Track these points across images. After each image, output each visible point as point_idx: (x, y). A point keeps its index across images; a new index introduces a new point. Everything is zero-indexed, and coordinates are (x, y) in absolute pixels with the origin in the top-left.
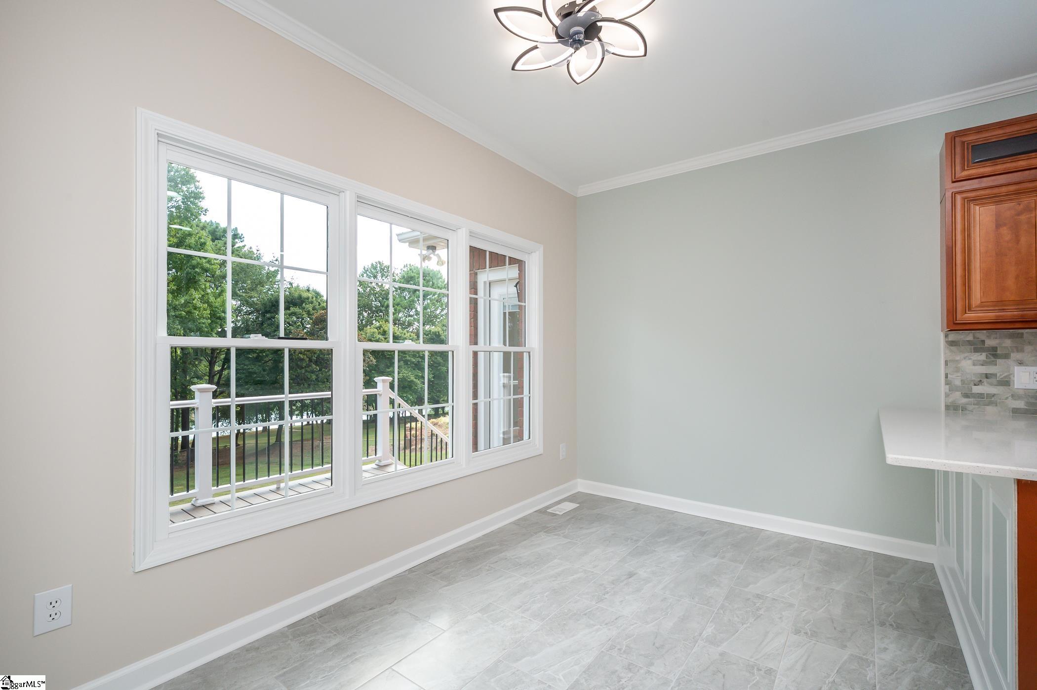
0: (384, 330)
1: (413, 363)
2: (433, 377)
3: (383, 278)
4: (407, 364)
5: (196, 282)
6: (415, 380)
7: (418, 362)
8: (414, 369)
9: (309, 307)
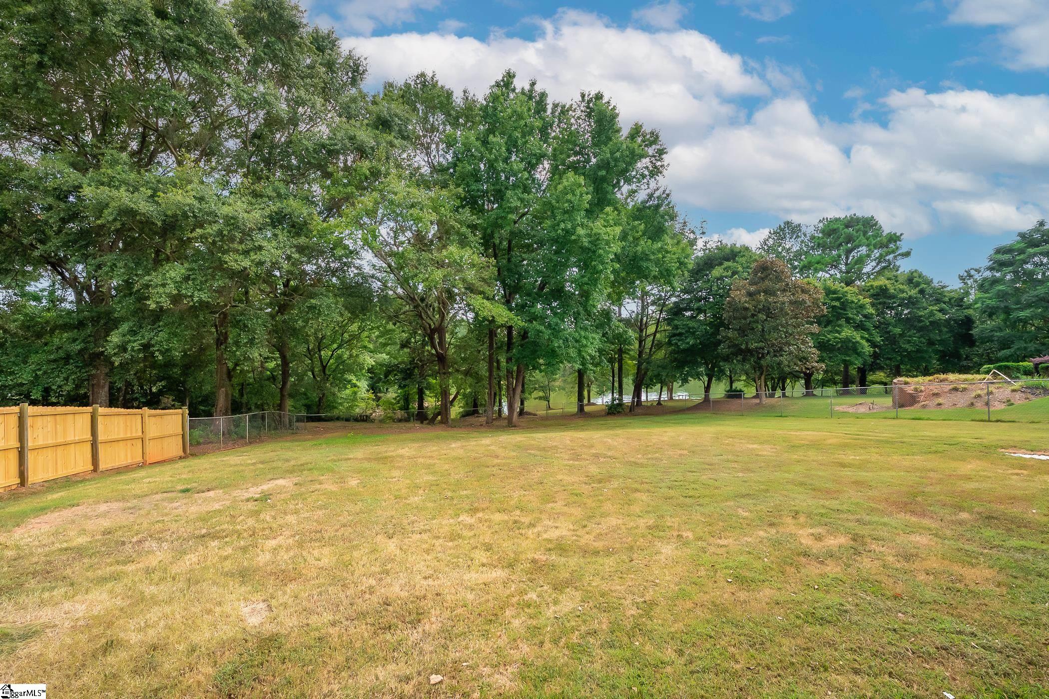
2: (883, 340)
6: (861, 341)
8: (856, 330)
9: (742, 260)
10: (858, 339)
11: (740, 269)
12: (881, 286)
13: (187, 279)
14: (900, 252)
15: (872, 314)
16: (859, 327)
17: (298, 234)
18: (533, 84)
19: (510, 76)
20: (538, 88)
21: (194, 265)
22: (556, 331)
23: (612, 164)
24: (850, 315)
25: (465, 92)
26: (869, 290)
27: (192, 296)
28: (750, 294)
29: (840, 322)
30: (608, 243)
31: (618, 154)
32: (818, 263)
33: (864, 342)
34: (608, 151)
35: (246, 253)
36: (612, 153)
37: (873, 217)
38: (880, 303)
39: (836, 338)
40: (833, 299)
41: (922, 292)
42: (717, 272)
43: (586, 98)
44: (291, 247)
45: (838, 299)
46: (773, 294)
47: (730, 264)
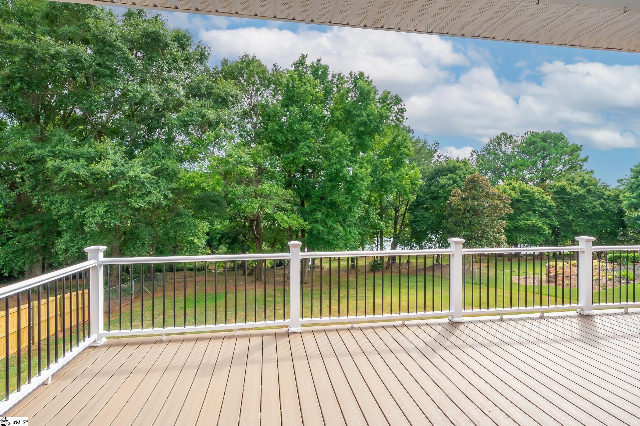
0: (513, 186)
1: (540, 212)
2: (560, 224)
3: (507, 145)
4: (535, 213)
5: (402, 163)
6: (543, 226)
7: (545, 211)
8: (541, 217)
9: (461, 173)
10: (541, 225)
11: (458, 179)
12: (561, 186)
13: (106, 212)
14: (579, 159)
15: (553, 206)
16: (544, 215)
17: (171, 180)
18: (319, 60)
19: (303, 57)
20: (322, 63)
21: (110, 203)
22: (331, 230)
23: (368, 123)
24: (536, 208)
25: (274, 65)
26: (553, 189)
27: (110, 223)
28: (463, 199)
29: (528, 213)
30: (362, 179)
31: (372, 118)
32: (521, 165)
33: (545, 227)
34: (365, 115)
35: (141, 197)
36: (368, 116)
37: (561, 133)
38: (560, 198)
39: (526, 224)
40: (524, 197)
41: (589, 191)
42: (443, 181)
43: (353, 76)
44: (167, 190)
45: (529, 197)
46: (477, 200)
47: (452, 175)
